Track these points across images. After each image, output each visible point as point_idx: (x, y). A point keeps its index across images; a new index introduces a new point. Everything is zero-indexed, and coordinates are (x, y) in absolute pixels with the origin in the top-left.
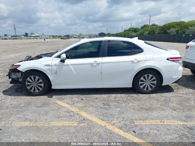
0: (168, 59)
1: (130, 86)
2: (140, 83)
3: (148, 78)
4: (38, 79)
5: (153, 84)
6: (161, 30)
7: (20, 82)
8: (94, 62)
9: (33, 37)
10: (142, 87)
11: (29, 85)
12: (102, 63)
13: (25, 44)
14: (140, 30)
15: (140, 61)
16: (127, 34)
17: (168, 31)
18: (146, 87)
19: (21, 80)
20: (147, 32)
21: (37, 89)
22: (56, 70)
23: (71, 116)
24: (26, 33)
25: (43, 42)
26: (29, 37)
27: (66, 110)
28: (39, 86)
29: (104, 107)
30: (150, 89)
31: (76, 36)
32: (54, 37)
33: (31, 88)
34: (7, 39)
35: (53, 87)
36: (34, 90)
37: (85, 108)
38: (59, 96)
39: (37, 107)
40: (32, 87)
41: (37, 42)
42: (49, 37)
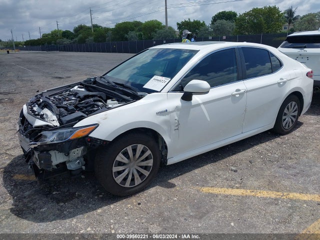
4: (142, 150)
8: (236, 91)
11: (119, 173)
12: (247, 92)
15: (286, 82)
16: (53, 42)
17: (126, 35)
21: (138, 176)
22: (178, 122)
33: (124, 179)
36: (132, 180)
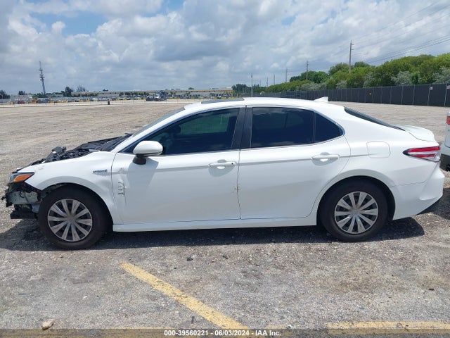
0: (406, 153)
1: (312, 221)
2: (337, 214)
3: (356, 202)
4: (79, 207)
5: (370, 217)
6: (378, 76)
7: (35, 215)
8: (219, 162)
9: (83, 96)
10: (341, 224)
11: (56, 223)
12: (239, 165)
13: (62, 113)
14: (328, 76)
15: (335, 159)
16: (297, 87)
17: (394, 78)
18: (353, 223)
19: (36, 209)
20: (344, 82)
21: (75, 232)
22: (124, 185)
23: (158, 308)
24: (67, 88)
25: (105, 108)
26: (75, 96)
27: (146, 292)
28: (81, 225)
29: (245, 281)
30: (361, 229)
31: (181, 94)
32: (131, 95)
33: (62, 231)
34: (24, 103)
35: (116, 228)
36: (70, 235)
37: (197, 287)
38: (131, 251)
39: (75, 282)
40: (65, 227)
41: (91, 109)
42: (120, 95)
